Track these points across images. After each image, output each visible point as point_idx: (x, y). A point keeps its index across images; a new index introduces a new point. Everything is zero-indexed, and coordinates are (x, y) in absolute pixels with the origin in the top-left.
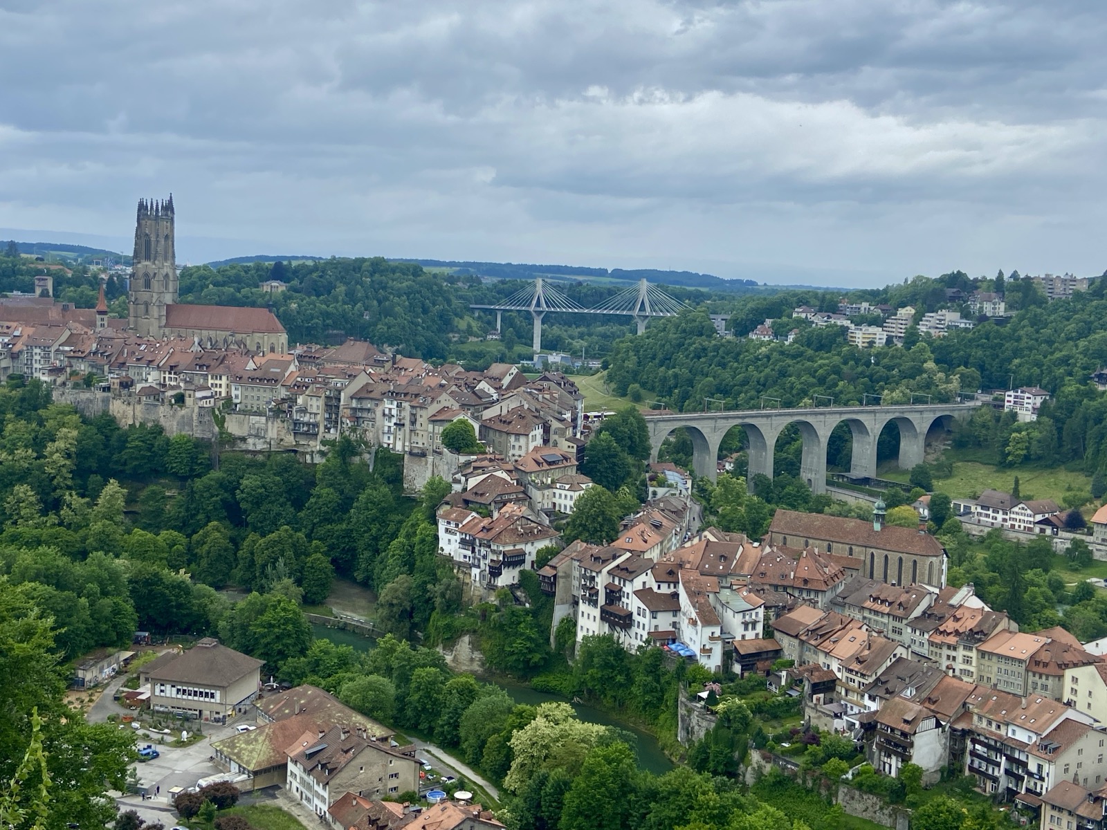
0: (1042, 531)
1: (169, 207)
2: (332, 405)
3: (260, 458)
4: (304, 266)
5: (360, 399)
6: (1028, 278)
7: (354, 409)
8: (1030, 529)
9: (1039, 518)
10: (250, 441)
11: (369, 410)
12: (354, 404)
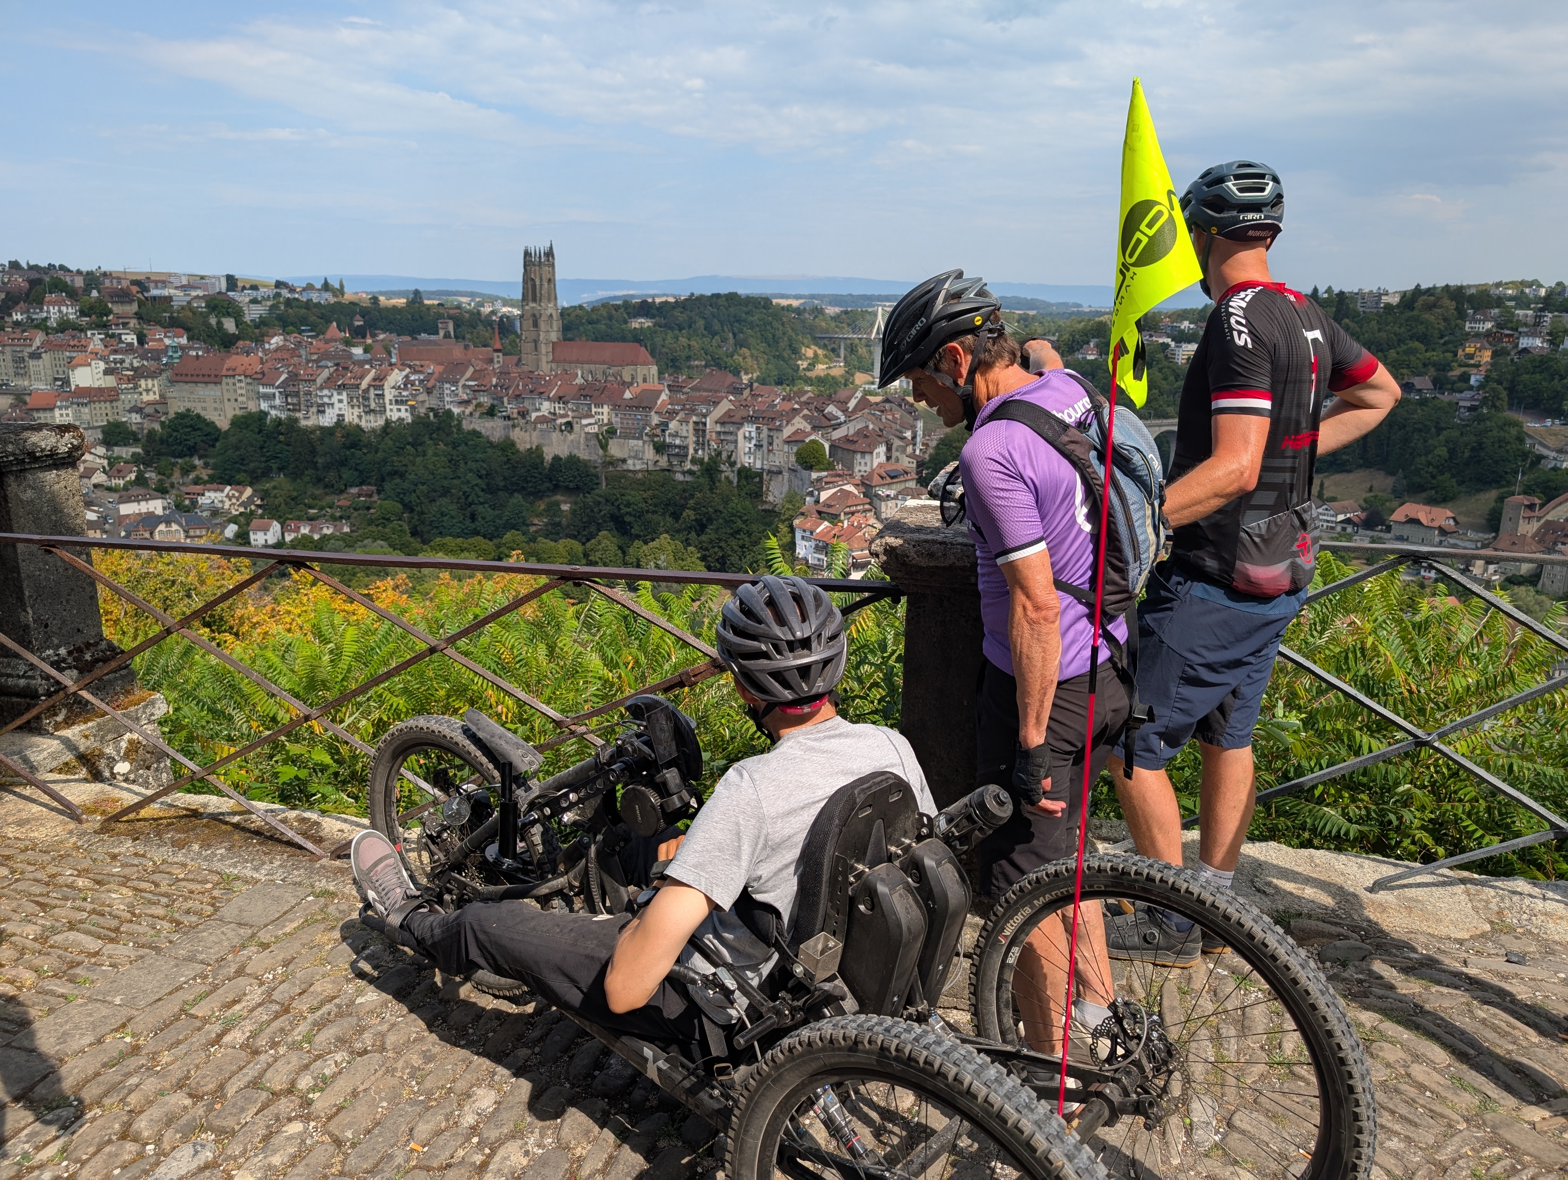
0: (1344, 529)
1: (550, 254)
2: (700, 430)
3: (640, 476)
4: (666, 302)
5: (723, 424)
6: (1342, 293)
7: (719, 433)
8: (1332, 528)
9: (1341, 517)
10: (630, 462)
11: (731, 433)
12: (718, 428)
